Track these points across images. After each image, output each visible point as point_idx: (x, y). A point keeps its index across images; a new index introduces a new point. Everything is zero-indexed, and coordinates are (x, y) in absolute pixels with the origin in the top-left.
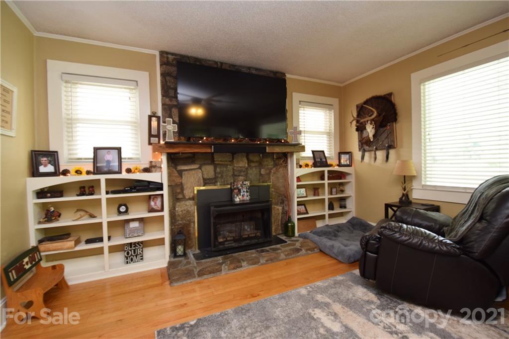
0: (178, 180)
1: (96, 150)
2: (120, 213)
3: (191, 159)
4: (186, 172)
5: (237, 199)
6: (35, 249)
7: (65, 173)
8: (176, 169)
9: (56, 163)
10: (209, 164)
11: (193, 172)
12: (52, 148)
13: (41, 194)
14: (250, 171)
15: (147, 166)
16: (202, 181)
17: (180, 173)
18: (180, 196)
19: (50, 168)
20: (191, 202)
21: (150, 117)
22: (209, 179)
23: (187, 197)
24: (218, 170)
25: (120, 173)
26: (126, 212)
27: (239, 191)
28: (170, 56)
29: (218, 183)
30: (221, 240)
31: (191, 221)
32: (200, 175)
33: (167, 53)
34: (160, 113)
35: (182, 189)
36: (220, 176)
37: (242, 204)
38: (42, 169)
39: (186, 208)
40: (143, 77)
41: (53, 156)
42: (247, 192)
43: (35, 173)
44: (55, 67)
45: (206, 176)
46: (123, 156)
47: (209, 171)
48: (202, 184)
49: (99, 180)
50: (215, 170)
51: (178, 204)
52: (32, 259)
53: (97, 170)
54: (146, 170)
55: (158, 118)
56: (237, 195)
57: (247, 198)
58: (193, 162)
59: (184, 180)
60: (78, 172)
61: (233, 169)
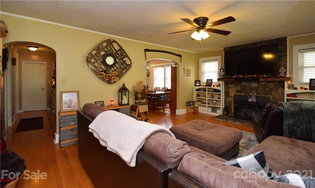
0: (228, 90)
1: (207, 80)
2: (211, 98)
3: (232, 83)
4: (230, 88)
5: (250, 100)
6: (194, 102)
7: (201, 85)
8: (227, 86)
9: (200, 83)
10: (239, 85)
11: (233, 87)
12: (200, 80)
13: (197, 90)
14: (259, 89)
15: (218, 85)
16: (236, 91)
17: (228, 88)
18: (228, 95)
19: (198, 84)
20: (232, 98)
21: (221, 70)
22: (239, 91)
23: (230, 96)
24: (243, 87)
25: (211, 86)
26: (213, 98)
27: (251, 97)
28: (227, 49)
29: (243, 93)
30: (238, 114)
31: (231, 105)
32: (235, 89)
33: (226, 48)
34: (224, 68)
35: (229, 93)
36: (243, 90)
37: (252, 102)
38: (197, 85)
39: (230, 100)
40: (219, 57)
41: (199, 81)
42: (255, 98)
43: (196, 85)
44: (201, 60)
45: (237, 90)
46: (213, 81)
47: (239, 87)
48: (236, 92)
49: (206, 88)
50: (241, 87)
51: (227, 98)
52: (192, 103)
53: (207, 86)
54: (217, 86)
55: (223, 70)
56: (250, 98)
57: (255, 100)
58: (233, 84)
59: (230, 90)
60: (203, 86)
61: (250, 87)
